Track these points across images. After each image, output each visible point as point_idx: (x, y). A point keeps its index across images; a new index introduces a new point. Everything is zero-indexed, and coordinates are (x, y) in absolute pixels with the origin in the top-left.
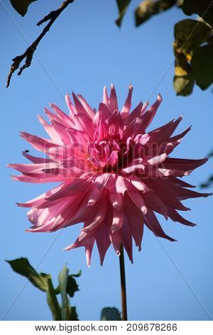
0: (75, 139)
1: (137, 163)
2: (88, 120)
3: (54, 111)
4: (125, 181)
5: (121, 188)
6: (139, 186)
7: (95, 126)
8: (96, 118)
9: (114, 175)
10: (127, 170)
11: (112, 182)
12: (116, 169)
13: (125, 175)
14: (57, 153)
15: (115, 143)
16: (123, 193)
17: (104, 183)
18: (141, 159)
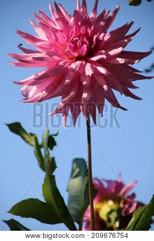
0: (56, 36)
1: (102, 54)
2: (66, 23)
3: (41, 15)
4: (92, 67)
5: (89, 71)
6: (102, 70)
7: (71, 27)
8: (71, 21)
9: (84, 63)
10: (94, 59)
11: (82, 67)
12: (86, 58)
13: (92, 63)
14: (43, 46)
15: (85, 40)
16: (91, 75)
17: (76, 68)
18: (104, 51)
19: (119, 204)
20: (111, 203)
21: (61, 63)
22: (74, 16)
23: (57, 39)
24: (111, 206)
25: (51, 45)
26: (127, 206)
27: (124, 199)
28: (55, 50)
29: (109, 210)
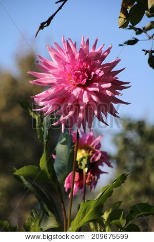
0: (65, 68)
1: (95, 86)
2: (73, 56)
4: (88, 94)
5: (85, 100)
6: (94, 98)
7: (76, 61)
8: (77, 55)
9: (83, 90)
10: (91, 89)
11: (81, 94)
12: (84, 87)
13: (88, 91)
14: (55, 73)
15: (86, 74)
16: (87, 103)
17: (77, 95)
18: (97, 84)
19: (89, 153)
20: (83, 151)
21: (66, 88)
22: (79, 52)
23: (65, 70)
24: (83, 154)
25: (61, 73)
26: (94, 155)
27: (93, 150)
28: (64, 77)
29: (81, 157)
